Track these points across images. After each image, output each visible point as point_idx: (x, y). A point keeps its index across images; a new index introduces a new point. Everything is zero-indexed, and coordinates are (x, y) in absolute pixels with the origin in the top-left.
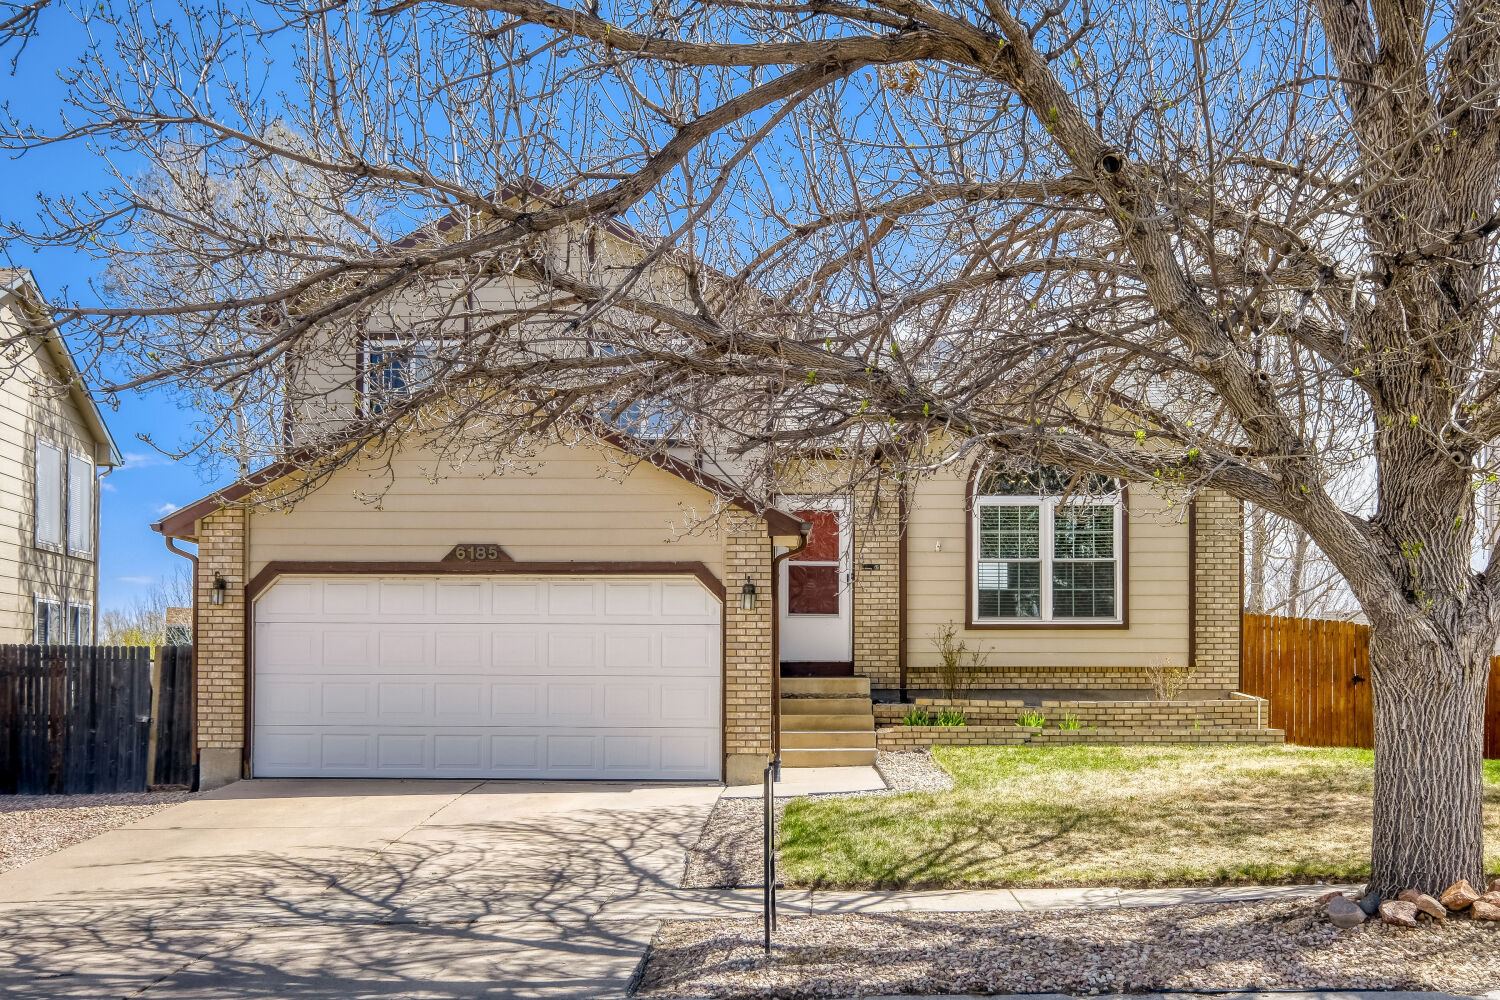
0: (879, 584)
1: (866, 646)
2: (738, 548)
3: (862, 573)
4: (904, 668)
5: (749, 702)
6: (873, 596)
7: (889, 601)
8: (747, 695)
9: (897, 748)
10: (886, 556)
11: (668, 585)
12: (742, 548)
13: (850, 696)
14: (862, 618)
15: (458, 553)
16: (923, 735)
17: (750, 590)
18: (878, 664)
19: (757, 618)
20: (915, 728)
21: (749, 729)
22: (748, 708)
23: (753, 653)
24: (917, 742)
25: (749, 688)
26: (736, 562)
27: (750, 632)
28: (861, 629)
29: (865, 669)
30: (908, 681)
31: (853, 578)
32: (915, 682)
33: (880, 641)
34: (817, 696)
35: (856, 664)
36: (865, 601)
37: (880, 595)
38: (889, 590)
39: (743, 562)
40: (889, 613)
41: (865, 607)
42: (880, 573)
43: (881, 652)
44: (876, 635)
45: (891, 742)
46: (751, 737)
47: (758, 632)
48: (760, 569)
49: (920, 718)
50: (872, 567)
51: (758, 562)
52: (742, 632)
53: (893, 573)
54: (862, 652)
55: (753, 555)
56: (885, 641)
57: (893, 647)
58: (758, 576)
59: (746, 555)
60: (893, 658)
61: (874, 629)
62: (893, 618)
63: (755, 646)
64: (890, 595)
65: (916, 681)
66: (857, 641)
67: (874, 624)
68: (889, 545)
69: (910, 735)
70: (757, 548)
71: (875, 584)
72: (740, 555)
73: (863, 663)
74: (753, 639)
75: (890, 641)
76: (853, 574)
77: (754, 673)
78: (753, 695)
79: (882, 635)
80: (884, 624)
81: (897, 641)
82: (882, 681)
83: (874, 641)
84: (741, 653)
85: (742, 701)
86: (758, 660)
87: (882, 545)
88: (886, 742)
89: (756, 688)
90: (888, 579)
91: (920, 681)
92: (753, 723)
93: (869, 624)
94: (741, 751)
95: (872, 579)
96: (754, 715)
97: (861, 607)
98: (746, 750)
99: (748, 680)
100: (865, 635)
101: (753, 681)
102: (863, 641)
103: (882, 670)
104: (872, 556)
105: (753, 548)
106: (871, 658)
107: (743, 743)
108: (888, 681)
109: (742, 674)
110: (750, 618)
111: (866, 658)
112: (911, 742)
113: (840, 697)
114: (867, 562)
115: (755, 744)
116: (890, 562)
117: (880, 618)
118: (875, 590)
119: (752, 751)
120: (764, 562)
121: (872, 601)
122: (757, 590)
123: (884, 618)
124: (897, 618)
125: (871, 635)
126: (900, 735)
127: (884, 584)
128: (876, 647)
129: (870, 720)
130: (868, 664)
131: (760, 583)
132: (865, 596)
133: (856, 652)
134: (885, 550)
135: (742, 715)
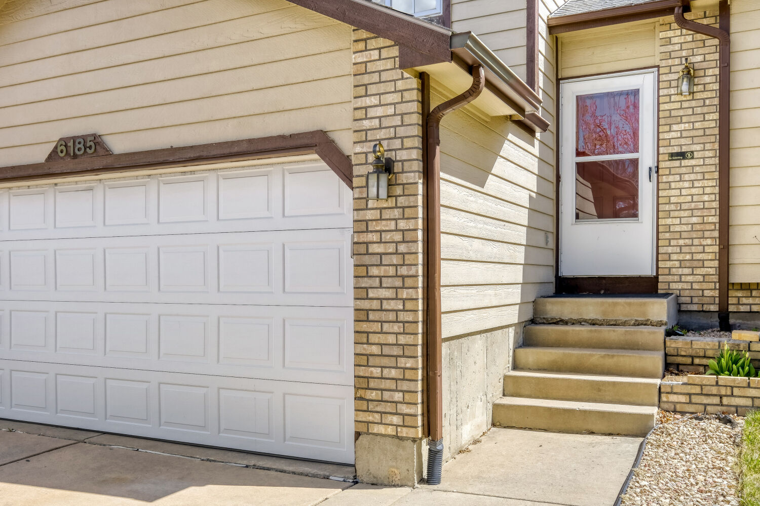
0: (693, 177)
1: (674, 257)
2: (368, 101)
3: (668, 164)
4: (725, 284)
5: (387, 350)
6: (684, 192)
7: (706, 198)
8: (382, 339)
9: (691, 408)
10: (702, 140)
11: (292, 173)
12: (374, 100)
13: (638, 324)
14: (669, 221)
15: (59, 149)
16: (736, 392)
17: (386, 167)
18: (690, 278)
19: (396, 213)
20: (724, 378)
21: (387, 396)
22: (385, 361)
23: (391, 271)
24: (725, 401)
25: (386, 327)
26: (366, 124)
27: (387, 237)
28: (667, 235)
29: (673, 286)
30: (731, 301)
31: (657, 172)
32: (739, 303)
33: (693, 249)
34: (593, 323)
35: (661, 278)
36: (673, 200)
37: (694, 191)
38: (706, 183)
39: (376, 123)
40: (706, 213)
41: (673, 207)
42: (693, 162)
43: (695, 264)
44: (688, 242)
45: (683, 399)
46: (389, 408)
47: (398, 237)
48: (401, 132)
49: (736, 362)
50: (682, 155)
51: (397, 121)
52: (374, 237)
53: (712, 161)
54: (669, 264)
55: (390, 110)
56: (700, 249)
57: (710, 257)
58: (397, 144)
59: (379, 112)
60: (712, 271)
61: (684, 235)
62: (711, 219)
63: (395, 260)
64: (708, 190)
65: (744, 301)
66: (661, 250)
67: (685, 228)
68: (706, 124)
69: (714, 390)
70: (396, 98)
71: (687, 177)
72: (372, 113)
73: (670, 278)
74: (391, 248)
75: (707, 249)
76: (658, 167)
77: (393, 305)
78: (391, 339)
79: (696, 242)
80: (698, 227)
81: (716, 249)
82: (695, 300)
83: (685, 249)
84: (374, 271)
85: (375, 350)
86: (398, 283)
87: (697, 125)
88: (674, 398)
89: (396, 328)
90: (704, 169)
91: (751, 301)
92: (391, 385)
93: (678, 228)
94: (377, 429)
95: (684, 170)
96: (394, 373)
97: (667, 207)
98: (381, 429)
99: (383, 316)
100: (673, 243)
101: (391, 316)
102: (670, 250)
103: (695, 286)
104: (683, 141)
105: (390, 98)
106: (680, 271)
107: (377, 417)
108: (705, 300)
109: (375, 305)
110: (387, 214)
111: (674, 271)
112: (716, 400)
113: (624, 324)
114: (676, 150)
115: (396, 420)
116: (708, 146)
117: (694, 220)
118: (686, 185)
119: (390, 430)
120: (407, 120)
121: (682, 199)
122: (397, 167)
123: (699, 220)
124: (716, 219)
125: (681, 242)
126: (697, 390)
127: (700, 177)
128: (688, 257)
129: (656, 361)
130: (676, 278)
131: (402, 155)
132: (673, 192)
133: (661, 264)
134: (701, 132)
135: (376, 372)
